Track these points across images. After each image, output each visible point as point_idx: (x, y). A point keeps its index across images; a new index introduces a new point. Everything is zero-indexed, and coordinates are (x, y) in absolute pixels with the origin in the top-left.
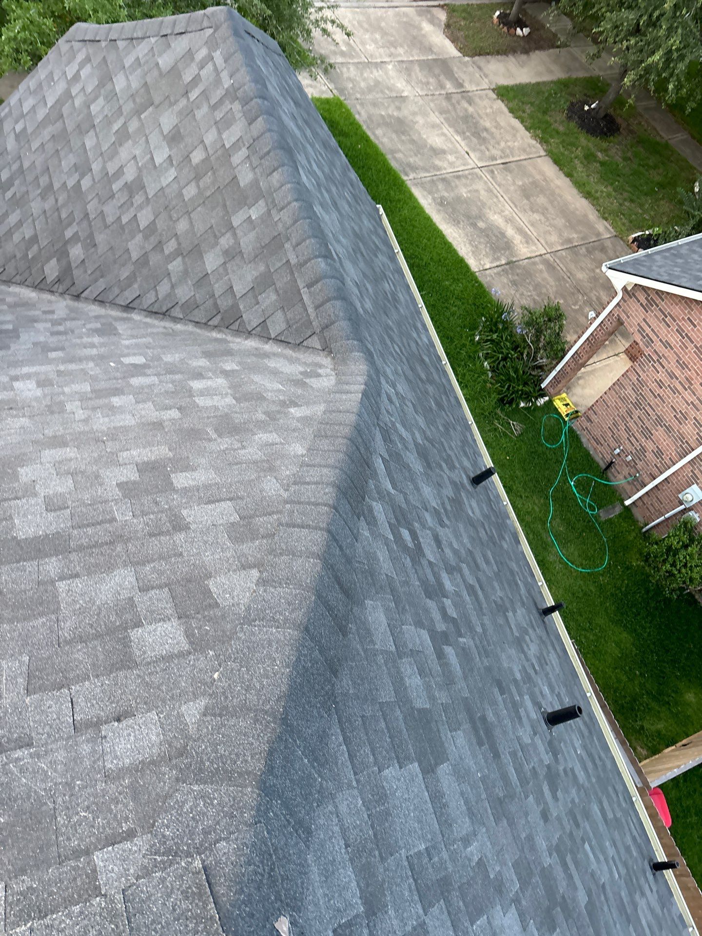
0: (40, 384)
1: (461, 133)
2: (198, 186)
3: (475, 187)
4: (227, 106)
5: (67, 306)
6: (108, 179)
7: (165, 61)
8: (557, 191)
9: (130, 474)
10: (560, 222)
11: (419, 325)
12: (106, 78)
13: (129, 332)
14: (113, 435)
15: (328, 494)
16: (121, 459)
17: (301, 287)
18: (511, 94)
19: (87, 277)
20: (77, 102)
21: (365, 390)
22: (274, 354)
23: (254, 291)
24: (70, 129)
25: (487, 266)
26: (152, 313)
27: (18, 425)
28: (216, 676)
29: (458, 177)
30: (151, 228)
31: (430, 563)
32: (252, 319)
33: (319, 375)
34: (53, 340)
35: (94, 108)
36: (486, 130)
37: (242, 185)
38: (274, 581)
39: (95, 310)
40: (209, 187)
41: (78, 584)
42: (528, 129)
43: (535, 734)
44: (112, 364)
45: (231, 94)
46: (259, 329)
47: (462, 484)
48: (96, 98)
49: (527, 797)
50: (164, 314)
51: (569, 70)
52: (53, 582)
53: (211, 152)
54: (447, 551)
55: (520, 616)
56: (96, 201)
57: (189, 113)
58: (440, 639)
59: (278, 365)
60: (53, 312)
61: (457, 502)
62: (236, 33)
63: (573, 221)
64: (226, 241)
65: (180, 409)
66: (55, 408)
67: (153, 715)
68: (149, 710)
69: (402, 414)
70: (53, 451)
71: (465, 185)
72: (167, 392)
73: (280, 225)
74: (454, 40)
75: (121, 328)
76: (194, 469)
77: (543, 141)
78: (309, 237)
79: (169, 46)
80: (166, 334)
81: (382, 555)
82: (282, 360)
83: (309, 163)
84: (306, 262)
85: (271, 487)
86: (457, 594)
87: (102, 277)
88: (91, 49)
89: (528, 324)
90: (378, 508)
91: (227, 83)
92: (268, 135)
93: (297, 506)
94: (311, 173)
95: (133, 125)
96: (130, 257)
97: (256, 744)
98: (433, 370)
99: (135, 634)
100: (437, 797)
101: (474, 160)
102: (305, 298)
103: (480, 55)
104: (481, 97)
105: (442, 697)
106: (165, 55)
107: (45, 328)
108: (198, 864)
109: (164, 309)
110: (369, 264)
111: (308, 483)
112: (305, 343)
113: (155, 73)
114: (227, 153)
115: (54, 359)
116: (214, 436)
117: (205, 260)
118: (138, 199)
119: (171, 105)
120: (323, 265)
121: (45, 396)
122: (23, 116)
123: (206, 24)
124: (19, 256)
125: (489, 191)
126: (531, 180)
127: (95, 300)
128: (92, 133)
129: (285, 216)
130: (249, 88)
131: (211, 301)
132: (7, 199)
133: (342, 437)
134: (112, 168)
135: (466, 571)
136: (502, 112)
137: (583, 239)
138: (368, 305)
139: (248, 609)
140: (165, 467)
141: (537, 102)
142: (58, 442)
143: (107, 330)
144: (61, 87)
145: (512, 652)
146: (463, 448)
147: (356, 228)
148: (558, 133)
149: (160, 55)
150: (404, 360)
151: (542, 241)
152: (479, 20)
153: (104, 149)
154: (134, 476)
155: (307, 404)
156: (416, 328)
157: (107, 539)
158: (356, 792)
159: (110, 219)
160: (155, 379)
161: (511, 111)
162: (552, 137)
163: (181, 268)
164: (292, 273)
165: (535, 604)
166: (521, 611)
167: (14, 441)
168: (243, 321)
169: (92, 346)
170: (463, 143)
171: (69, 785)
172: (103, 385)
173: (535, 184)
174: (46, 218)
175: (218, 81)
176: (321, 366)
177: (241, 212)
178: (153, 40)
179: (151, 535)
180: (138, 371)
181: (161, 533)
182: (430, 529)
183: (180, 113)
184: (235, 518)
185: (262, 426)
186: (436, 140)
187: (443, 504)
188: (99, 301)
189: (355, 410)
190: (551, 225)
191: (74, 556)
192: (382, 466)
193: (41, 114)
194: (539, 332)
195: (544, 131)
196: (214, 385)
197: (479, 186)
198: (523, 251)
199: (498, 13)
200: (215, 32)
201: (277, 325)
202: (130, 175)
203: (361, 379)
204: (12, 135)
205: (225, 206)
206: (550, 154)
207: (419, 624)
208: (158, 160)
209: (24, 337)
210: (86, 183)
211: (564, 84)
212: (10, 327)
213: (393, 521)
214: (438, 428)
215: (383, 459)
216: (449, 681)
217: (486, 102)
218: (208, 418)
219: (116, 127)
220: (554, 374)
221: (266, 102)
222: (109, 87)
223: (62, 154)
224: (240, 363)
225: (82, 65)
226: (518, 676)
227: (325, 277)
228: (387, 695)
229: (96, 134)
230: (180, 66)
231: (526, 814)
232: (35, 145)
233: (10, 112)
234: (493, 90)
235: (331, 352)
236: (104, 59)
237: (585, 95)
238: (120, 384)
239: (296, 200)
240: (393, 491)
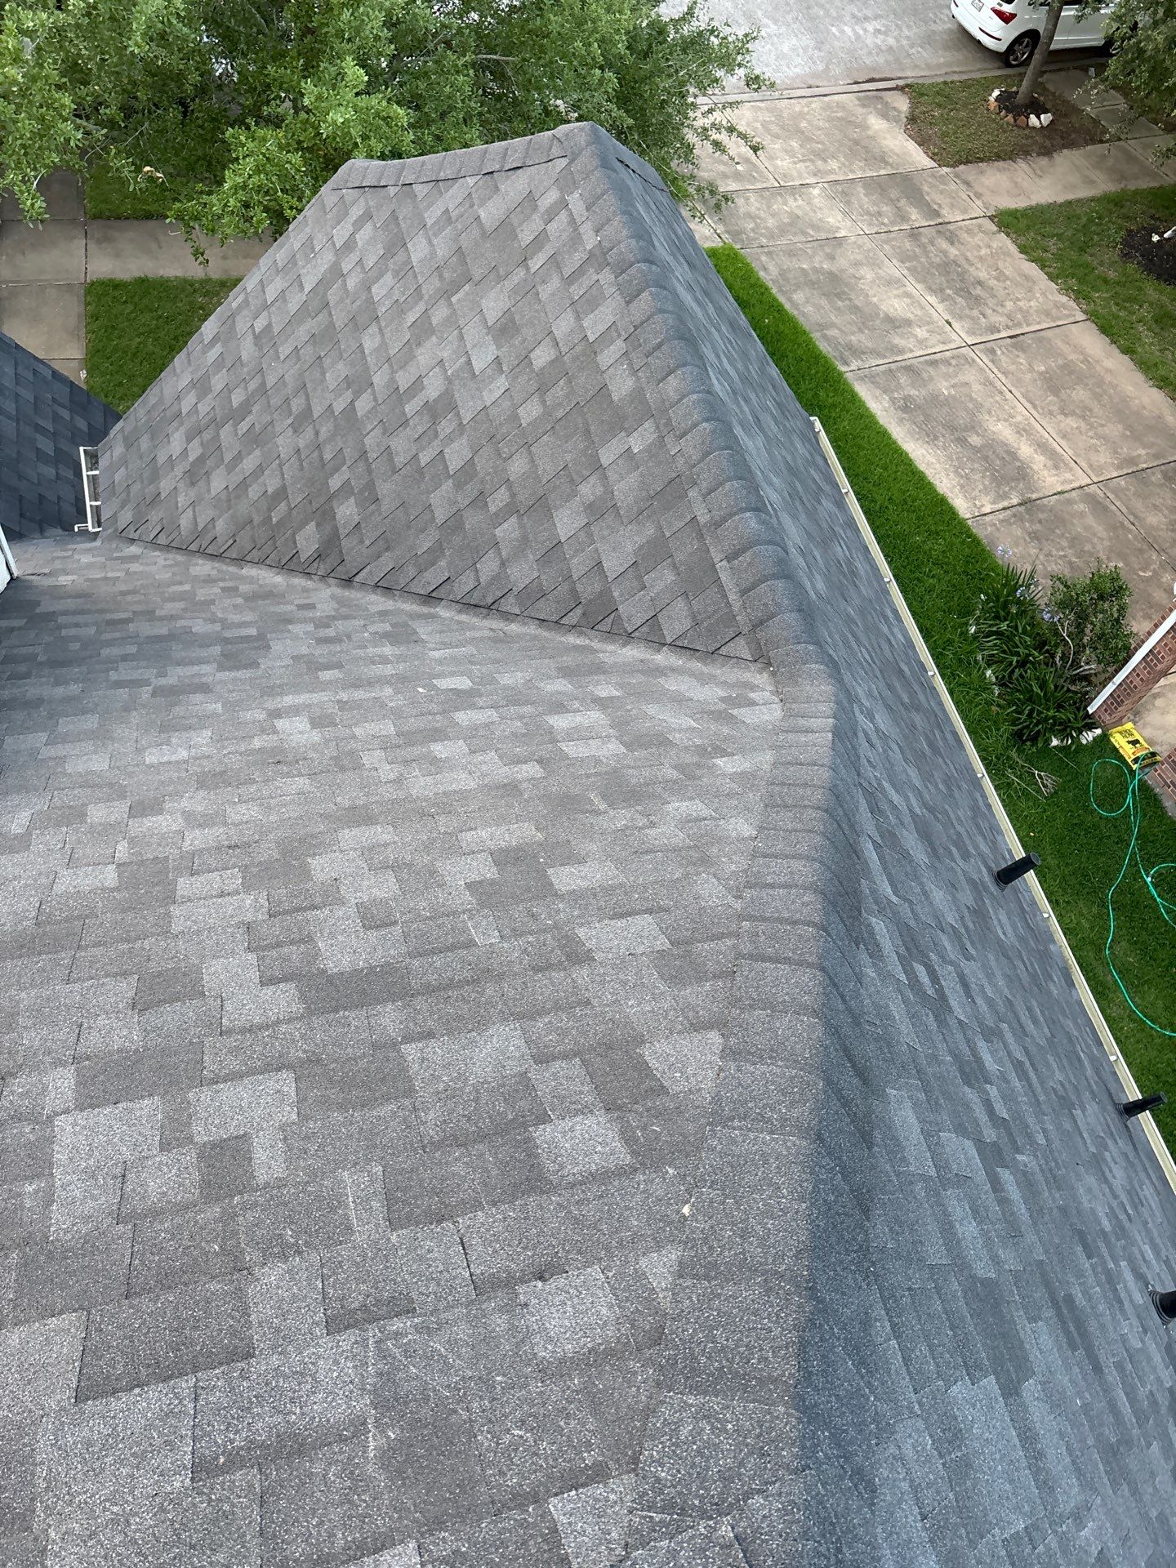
0: (316, 723)
1: (938, 291)
2: (544, 402)
3: (962, 378)
4: (592, 276)
5: (333, 597)
6: (398, 396)
7: (490, 213)
8: (1108, 378)
9: (484, 869)
10: (1114, 430)
11: (890, 614)
12: (397, 244)
13: (437, 637)
14: (446, 804)
15: (809, 906)
16: (464, 845)
17: (716, 560)
18: (1023, 223)
19: (364, 551)
20: (352, 283)
21: (835, 726)
22: (673, 670)
23: (638, 568)
24: (339, 324)
25: (987, 510)
26: (469, 605)
27: (293, 789)
28: (686, 1210)
29: (934, 363)
30: (468, 470)
31: (960, 1022)
32: (633, 612)
33: (753, 703)
34: (321, 652)
35: (378, 291)
36: (980, 283)
37: (615, 399)
38: (749, 1053)
39: (377, 602)
40: (560, 404)
41: (436, 1050)
42: (1052, 277)
43: (1145, 1331)
44: (421, 690)
45: (598, 258)
46: (645, 629)
47: (983, 883)
48: (381, 275)
49: (1149, 1445)
50: (489, 608)
51: (1123, 177)
52: (394, 1045)
53: (564, 349)
54: (979, 1001)
55: (1093, 1116)
56: (378, 431)
57: (528, 290)
58: (993, 1156)
59: (683, 688)
60: (312, 607)
61: (980, 914)
62: (605, 164)
63: (1136, 426)
64: (589, 490)
65: (540, 761)
66: (346, 761)
67: (595, 1271)
68: (588, 1264)
69: (887, 765)
70: (356, 831)
71: (947, 376)
72: (514, 735)
73: (681, 461)
74: (922, 142)
75: (423, 630)
76: (582, 861)
77: (1080, 296)
78: (729, 479)
79: (497, 189)
80: (496, 641)
81: (897, 1010)
82: (686, 678)
83: (718, 356)
84: (724, 520)
85: (710, 891)
86: (1003, 1077)
87: (388, 549)
88: (372, 199)
89: (1063, 605)
90: (879, 926)
91: (590, 240)
92: (658, 318)
93: (762, 926)
94: (723, 373)
95: (439, 315)
96: (433, 518)
97: (777, 1332)
98: (916, 687)
99: (543, 1134)
100: (1028, 1437)
101: (960, 334)
102: (724, 577)
103: (967, 162)
104: (969, 231)
105: (1010, 1259)
106: (490, 204)
107: (306, 633)
108: (725, 1531)
109: (490, 600)
110: (812, 515)
111: (772, 886)
112: (723, 651)
113: (475, 232)
114: (591, 350)
115: (330, 682)
116: (603, 807)
117: (556, 520)
118: (446, 426)
119: (500, 279)
120: (753, 524)
121: (327, 741)
122: (266, 307)
123: (555, 151)
124: (257, 519)
125: (988, 383)
126: (1060, 362)
127: (377, 586)
128: (373, 328)
129: (690, 446)
130: (628, 246)
131: (566, 586)
132: (240, 433)
133: (812, 807)
134: (404, 380)
135: (1010, 1038)
136: (1009, 254)
137: (1156, 456)
138: (820, 585)
139: (717, 1099)
140: (535, 857)
141: (1069, 233)
142: (360, 816)
143: (401, 635)
144: (326, 260)
145: (1091, 1180)
146: (974, 818)
147: (789, 458)
148: (1106, 281)
149: (482, 203)
150: (878, 673)
151: (1083, 464)
152: (965, 105)
153: (392, 353)
154: (491, 873)
155: (742, 751)
156: (885, 617)
157: (467, 974)
158: (921, 1424)
159: (400, 460)
160: (493, 715)
161: (1023, 250)
162: (1095, 288)
163: (517, 534)
164: (701, 537)
165: (1110, 1095)
166: (1092, 1108)
167: (294, 815)
168: (619, 616)
169: (385, 660)
170: (940, 307)
171: (486, 1382)
172: (413, 724)
173: (1068, 368)
174: (301, 461)
175: (576, 239)
176: (753, 688)
177: (614, 441)
178: (471, 181)
179: (537, 969)
180: (463, 699)
181: (549, 967)
182: (951, 963)
183: (514, 291)
184: (662, 943)
185: (675, 788)
186: (894, 305)
187: (962, 918)
188: (384, 588)
189: (826, 761)
190: (1099, 437)
191: (420, 1003)
192: (875, 856)
193: (294, 303)
194: (1082, 618)
195: (1081, 281)
196: (586, 723)
197: (969, 376)
198: (1049, 481)
199: (996, 93)
200: (572, 161)
201: (676, 622)
202: (433, 388)
203: (826, 708)
204: (250, 339)
205: (587, 432)
206: (1093, 316)
207: (960, 1130)
208: (478, 365)
209: (277, 647)
210: (363, 405)
211: (1114, 202)
212: (253, 631)
213: (902, 950)
214: (936, 787)
215: (874, 842)
216: (1014, 1234)
217: (979, 239)
218: (588, 776)
219: (411, 318)
220: (1110, 689)
221: (654, 268)
222: (401, 257)
223: (327, 362)
224: (621, 686)
225: (359, 224)
226: (1106, 1224)
227: (758, 543)
228: (935, 1253)
229: (380, 330)
230: (515, 220)
231: (1153, 1475)
232: (285, 350)
233: (246, 302)
234: (991, 218)
235: (769, 664)
236: (394, 215)
237: (1152, 217)
238: (439, 721)
239: (707, 420)
240: (894, 899)
